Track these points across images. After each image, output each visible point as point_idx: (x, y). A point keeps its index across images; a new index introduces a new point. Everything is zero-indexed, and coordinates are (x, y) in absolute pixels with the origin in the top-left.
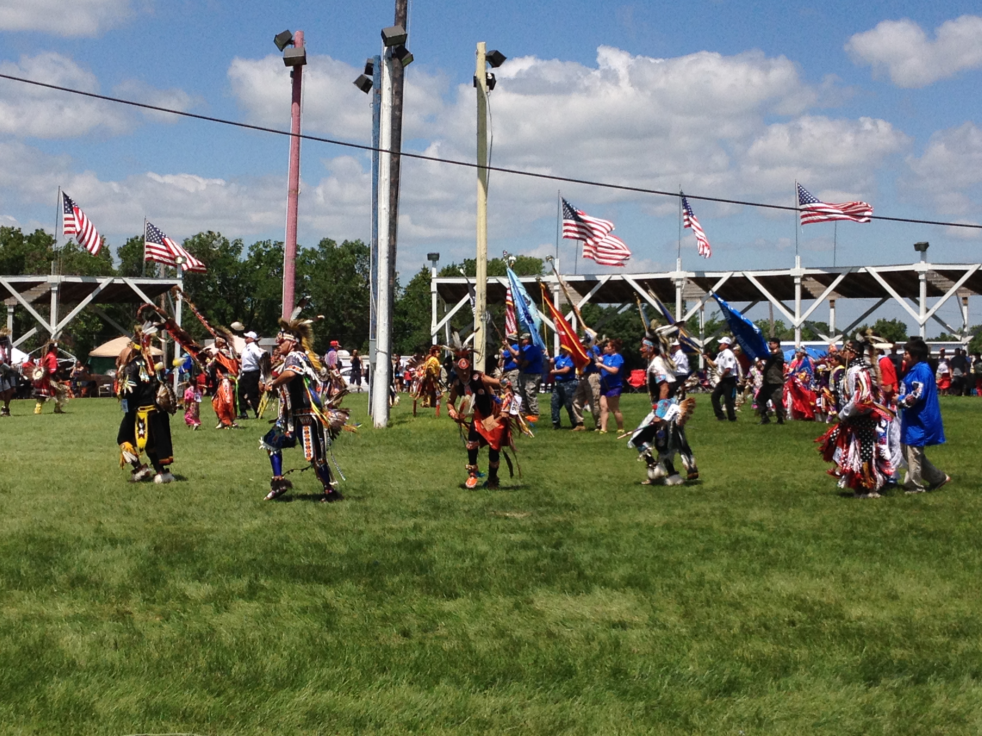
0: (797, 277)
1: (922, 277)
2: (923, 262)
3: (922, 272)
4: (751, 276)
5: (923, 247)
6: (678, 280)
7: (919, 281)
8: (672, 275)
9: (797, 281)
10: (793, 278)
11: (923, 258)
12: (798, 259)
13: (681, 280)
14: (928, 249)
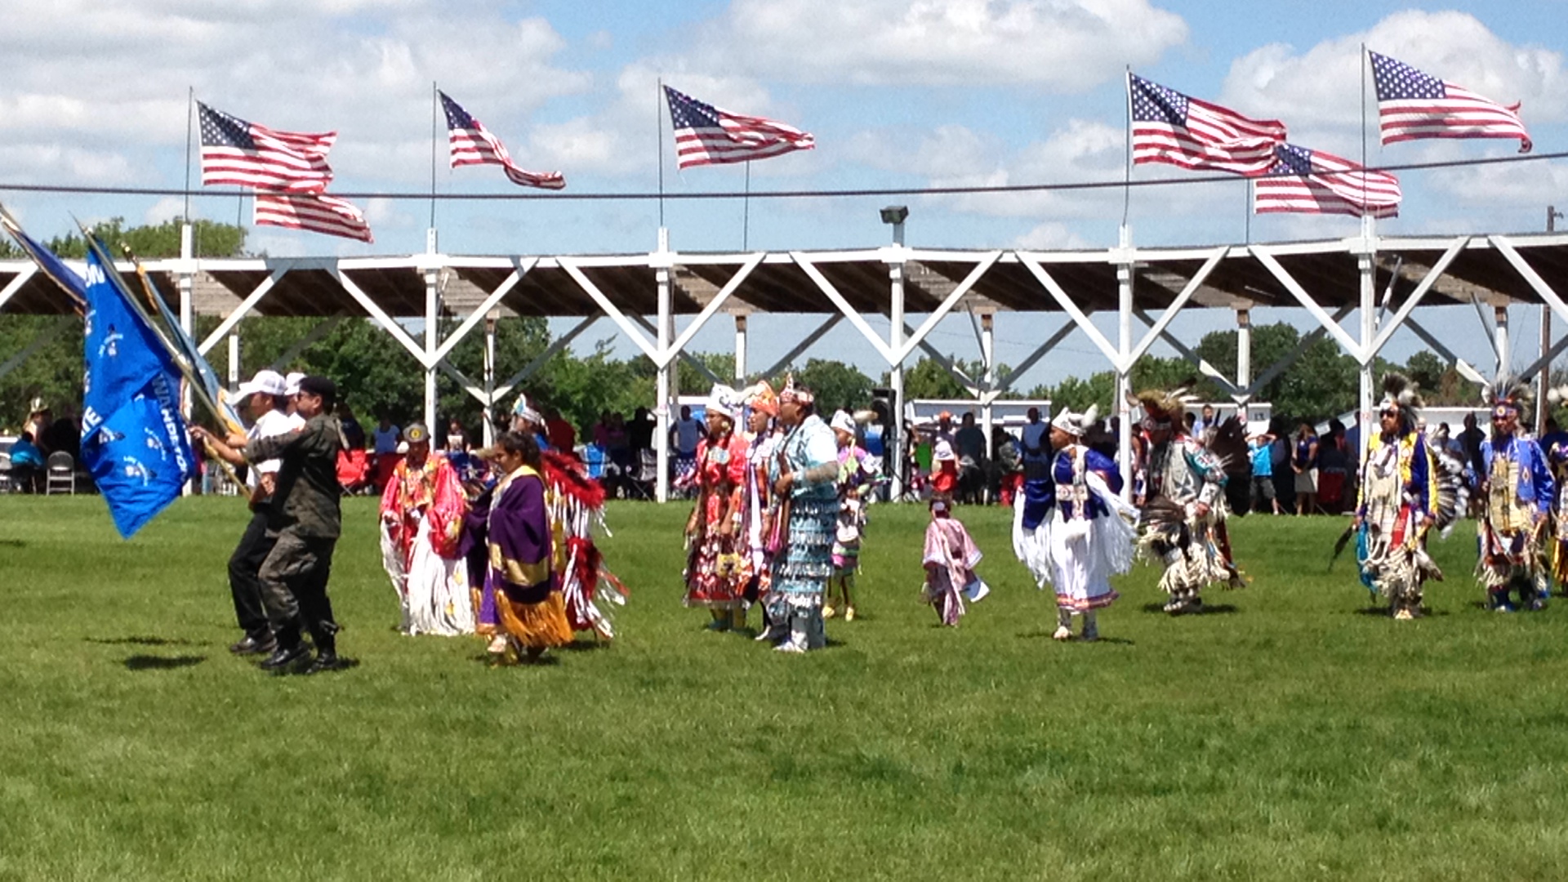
0: (662, 269)
1: (895, 274)
2: (897, 246)
3: (895, 265)
4: (572, 267)
5: (896, 217)
6: (430, 271)
7: (890, 281)
8: (420, 262)
9: (661, 277)
10: (654, 270)
11: (899, 238)
12: (662, 234)
13: (438, 272)
14: (907, 220)
